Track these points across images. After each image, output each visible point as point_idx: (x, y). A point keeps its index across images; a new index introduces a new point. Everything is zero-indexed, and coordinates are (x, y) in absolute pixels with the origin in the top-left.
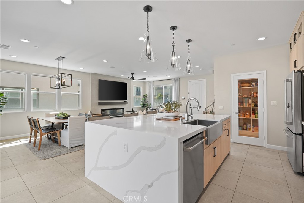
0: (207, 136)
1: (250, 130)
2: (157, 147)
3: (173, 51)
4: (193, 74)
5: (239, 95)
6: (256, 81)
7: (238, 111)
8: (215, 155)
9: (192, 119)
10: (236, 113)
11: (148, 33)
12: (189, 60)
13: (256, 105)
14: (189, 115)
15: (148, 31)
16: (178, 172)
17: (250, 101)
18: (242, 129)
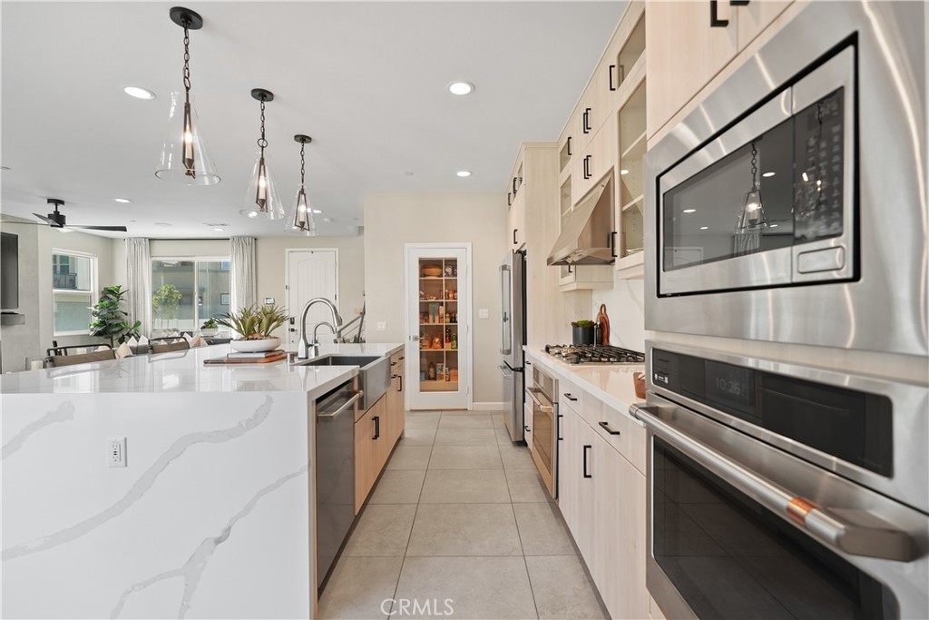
0: (361, 387)
1: (442, 378)
2: (244, 425)
3: (262, 162)
4: (314, 235)
5: (421, 296)
6: (452, 263)
7: (418, 334)
8: (376, 437)
9: (316, 354)
10: (416, 339)
11: (187, 95)
12: (302, 192)
13: (454, 320)
14: (311, 345)
15: (188, 89)
16: (306, 473)
17: (442, 310)
18: (426, 379)
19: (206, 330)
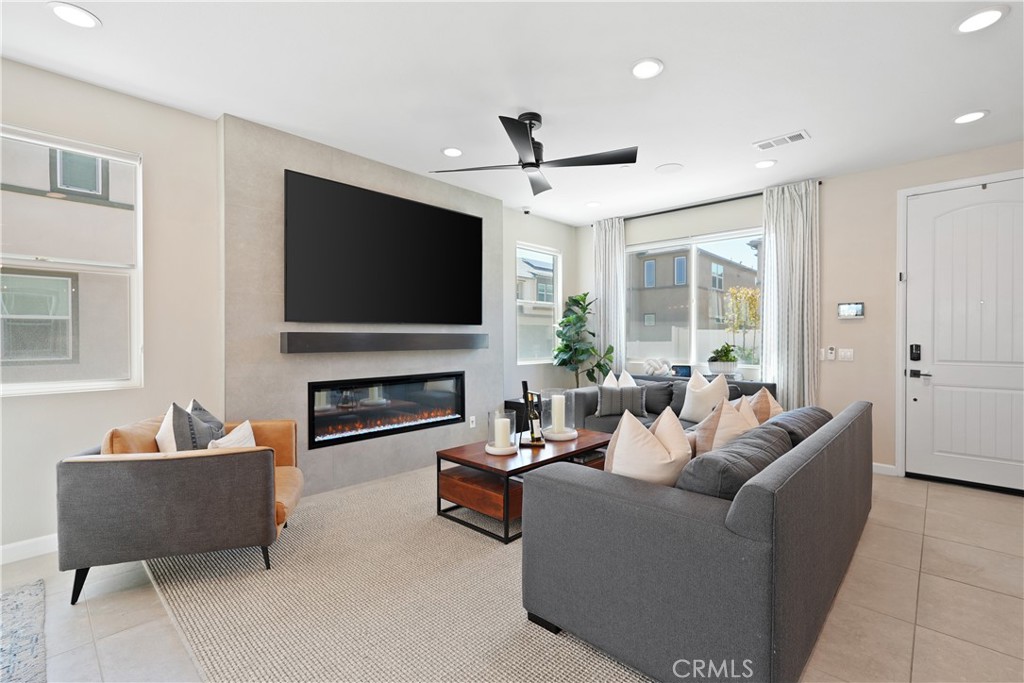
19: (718, 365)
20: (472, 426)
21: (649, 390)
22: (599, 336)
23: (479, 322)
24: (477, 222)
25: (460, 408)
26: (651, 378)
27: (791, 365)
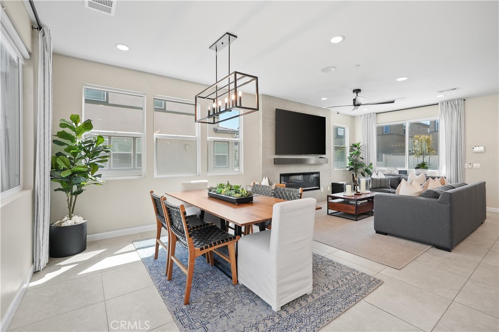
19: (420, 170)
20: (322, 191)
21: (391, 179)
22: (365, 159)
23: (325, 154)
24: (324, 118)
25: (318, 184)
26: (390, 175)
27: (452, 169)
